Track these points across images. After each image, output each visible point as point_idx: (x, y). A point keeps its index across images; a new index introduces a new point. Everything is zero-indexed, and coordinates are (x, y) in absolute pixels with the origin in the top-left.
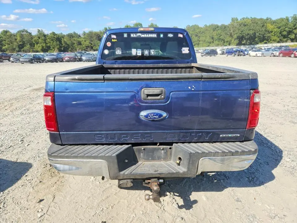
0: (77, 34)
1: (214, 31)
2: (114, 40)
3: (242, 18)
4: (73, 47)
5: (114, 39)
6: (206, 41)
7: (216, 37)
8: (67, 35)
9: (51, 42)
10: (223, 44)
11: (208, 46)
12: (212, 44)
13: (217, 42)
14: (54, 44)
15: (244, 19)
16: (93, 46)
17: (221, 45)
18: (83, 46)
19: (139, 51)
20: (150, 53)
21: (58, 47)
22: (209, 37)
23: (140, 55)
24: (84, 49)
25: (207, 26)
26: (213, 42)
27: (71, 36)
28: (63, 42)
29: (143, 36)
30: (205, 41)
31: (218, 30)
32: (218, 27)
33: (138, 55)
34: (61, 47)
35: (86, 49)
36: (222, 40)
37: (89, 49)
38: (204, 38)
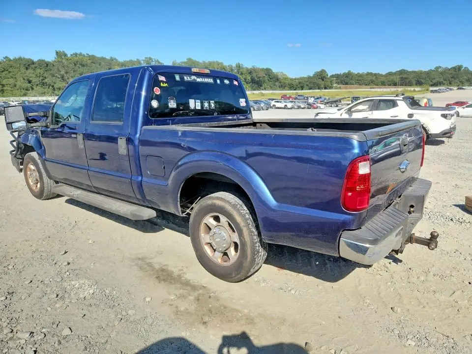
1: (27, 69)
2: (163, 84)
3: (74, 54)
5: (163, 82)
6: (18, 86)
7: (35, 80)
10: (53, 93)
11: (25, 95)
12: (31, 91)
13: (39, 89)
15: (76, 54)
17: (50, 94)
19: (198, 102)
20: (210, 105)
22: (22, 79)
23: (200, 108)
25: (10, 60)
26: (32, 89)
29: (199, 80)
30: (15, 86)
31: (36, 67)
32: (33, 63)
33: (197, 108)
36: (49, 85)
38: (12, 81)
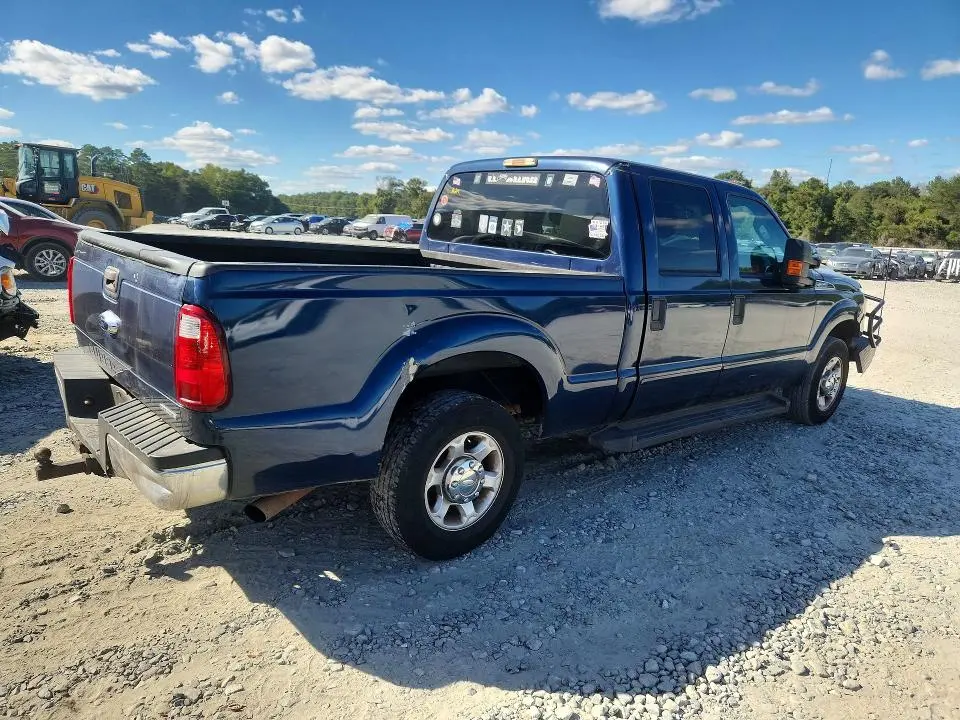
0: (908, 185)
4: (867, 227)
8: (866, 188)
9: (799, 208)
14: (804, 215)
16: (950, 229)
18: (910, 227)
19: (493, 221)
21: (815, 224)
24: (907, 237)
27: (881, 191)
28: (836, 212)
33: (490, 231)
34: (823, 226)
35: (917, 239)
37: (928, 238)
